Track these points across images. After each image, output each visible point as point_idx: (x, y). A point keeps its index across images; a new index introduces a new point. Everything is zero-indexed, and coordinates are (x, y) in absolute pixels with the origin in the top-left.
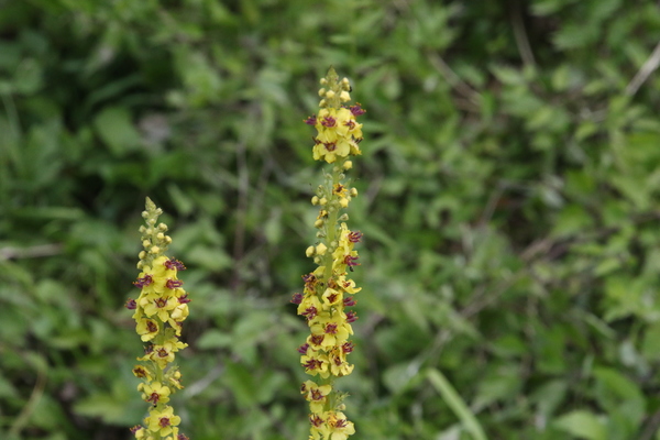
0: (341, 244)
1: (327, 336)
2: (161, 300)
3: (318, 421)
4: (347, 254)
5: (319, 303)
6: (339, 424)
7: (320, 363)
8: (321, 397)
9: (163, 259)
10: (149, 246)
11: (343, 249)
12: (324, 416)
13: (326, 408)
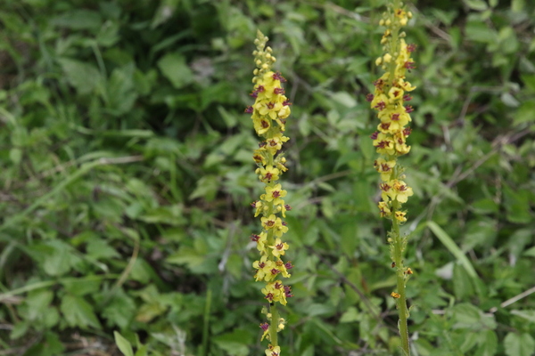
0: (402, 54)
1: (392, 122)
2: (270, 104)
3: (387, 188)
4: (406, 60)
5: (386, 98)
6: (402, 188)
7: (388, 143)
8: (388, 169)
9: (271, 74)
10: (260, 64)
11: (403, 57)
12: (390, 184)
13: (393, 177)
